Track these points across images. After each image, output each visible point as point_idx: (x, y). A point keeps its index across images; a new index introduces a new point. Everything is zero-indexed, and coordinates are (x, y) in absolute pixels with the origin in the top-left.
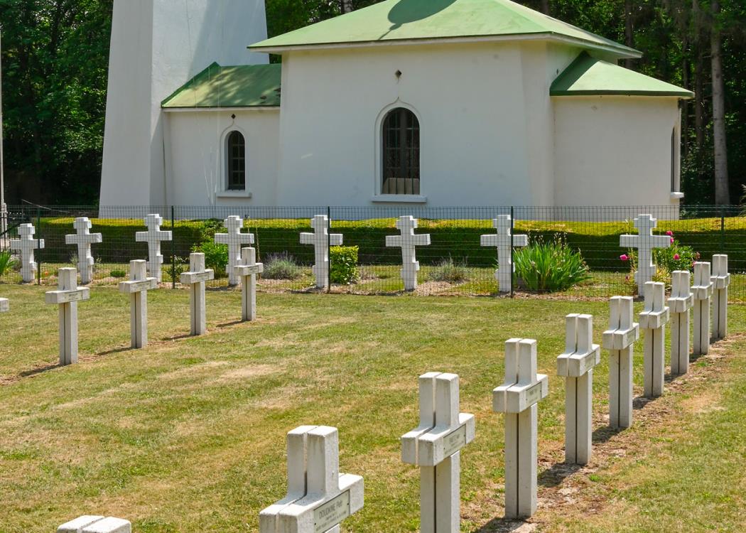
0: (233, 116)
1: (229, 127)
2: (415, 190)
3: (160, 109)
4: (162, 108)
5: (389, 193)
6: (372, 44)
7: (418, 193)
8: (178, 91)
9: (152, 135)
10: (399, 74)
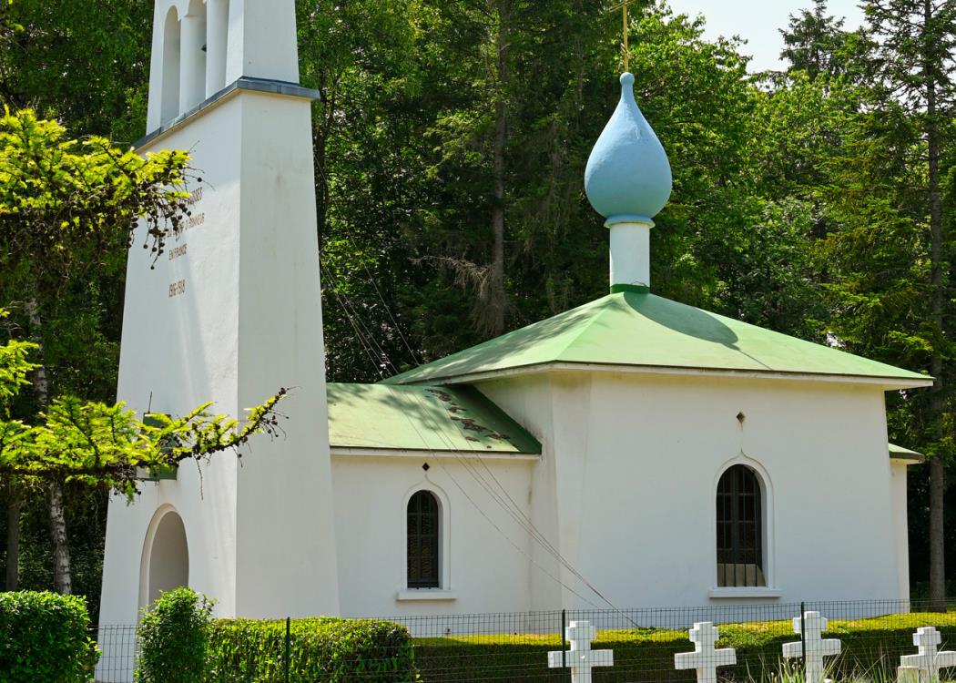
1: (416, 485)
2: (760, 581)
6: (732, 374)
7: (764, 583)
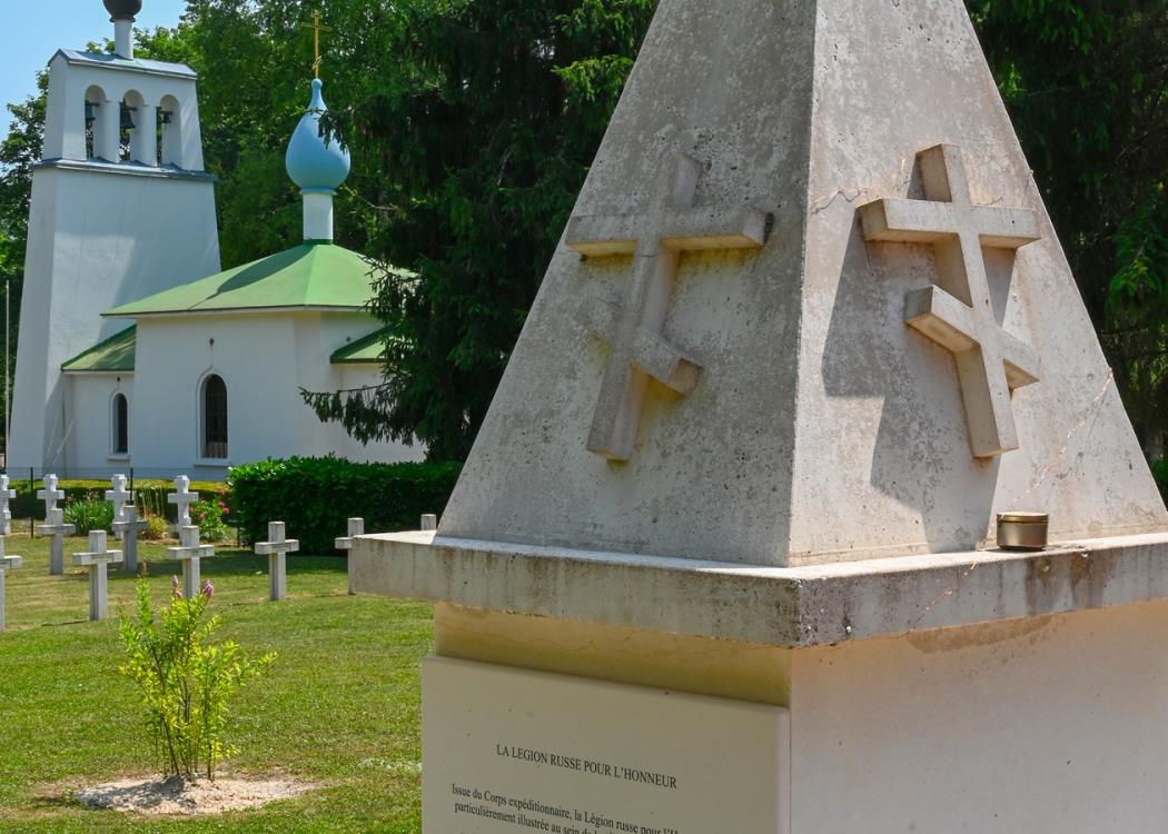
0: (119, 379)
1: (119, 391)
2: (226, 454)
3: (60, 372)
4: (62, 370)
5: (214, 457)
7: (226, 457)
8: (86, 353)
9: (48, 396)
10: (212, 341)
